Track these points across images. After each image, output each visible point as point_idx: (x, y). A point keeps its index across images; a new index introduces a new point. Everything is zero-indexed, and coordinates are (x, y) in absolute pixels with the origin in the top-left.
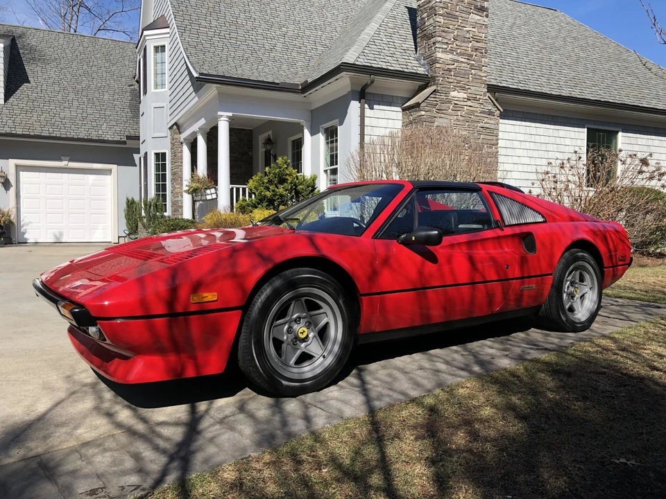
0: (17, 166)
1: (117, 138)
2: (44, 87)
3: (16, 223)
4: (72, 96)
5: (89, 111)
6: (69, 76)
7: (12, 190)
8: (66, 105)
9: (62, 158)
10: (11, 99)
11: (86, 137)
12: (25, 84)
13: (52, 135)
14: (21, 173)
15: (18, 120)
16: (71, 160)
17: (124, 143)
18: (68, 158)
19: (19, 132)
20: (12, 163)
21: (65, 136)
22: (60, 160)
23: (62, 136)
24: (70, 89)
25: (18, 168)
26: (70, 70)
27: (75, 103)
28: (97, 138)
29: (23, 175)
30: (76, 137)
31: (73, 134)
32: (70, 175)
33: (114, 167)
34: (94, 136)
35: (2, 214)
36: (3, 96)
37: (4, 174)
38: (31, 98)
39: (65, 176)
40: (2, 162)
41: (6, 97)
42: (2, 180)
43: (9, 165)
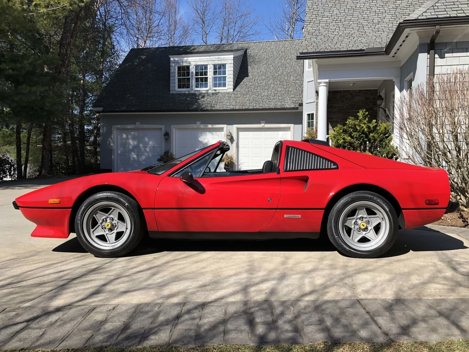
0: (238, 129)
1: (293, 106)
2: (257, 78)
3: (236, 163)
4: (271, 81)
5: (279, 89)
6: (272, 68)
7: (235, 143)
8: (267, 88)
9: (261, 121)
10: (238, 88)
11: (273, 107)
12: (246, 78)
15: (238, 101)
16: (266, 123)
17: (297, 108)
18: (264, 122)
19: (237, 108)
20: (235, 126)
21: (261, 108)
22: (260, 123)
24: (271, 77)
25: (238, 130)
26: (274, 64)
27: (272, 85)
28: (280, 107)
29: (241, 133)
30: (268, 107)
31: (266, 106)
32: (266, 132)
33: (292, 126)
34: (279, 105)
35: (229, 158)
36: (232, 87)
37: (231, 133)
38: (248, 85)
39: (263, 133)
40: (229, 126)
41: (235, 87)
42: (229, 138)
43: (233, 128)
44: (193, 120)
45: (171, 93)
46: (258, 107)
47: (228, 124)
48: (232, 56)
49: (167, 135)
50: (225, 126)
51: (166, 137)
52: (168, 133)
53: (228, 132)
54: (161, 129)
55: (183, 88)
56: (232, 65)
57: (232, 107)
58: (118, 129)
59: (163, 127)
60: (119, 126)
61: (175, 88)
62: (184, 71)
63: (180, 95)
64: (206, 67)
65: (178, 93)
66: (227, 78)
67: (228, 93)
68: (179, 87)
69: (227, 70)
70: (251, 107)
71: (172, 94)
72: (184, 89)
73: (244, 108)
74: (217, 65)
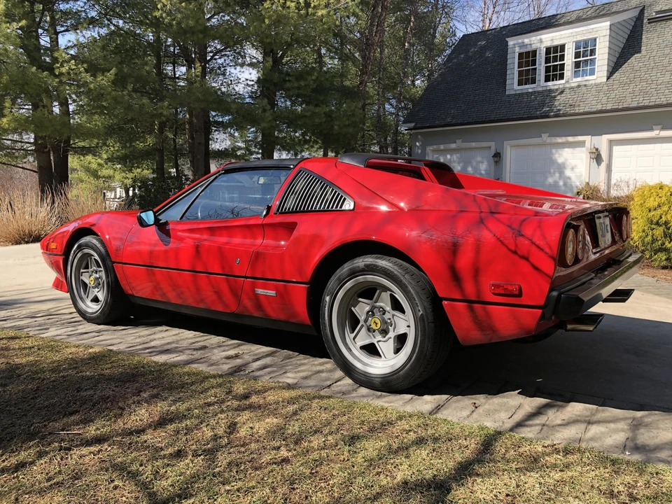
0: (611, 141)
2: (654, 53)
7: (603, 165)
9: (653, 127)
10: (617, 74)
12: (636, 55)
13: (640, 105)
14: (614, 147)
15: (613, 95)
16: (663, 129)
18: (660, 127)
19: (609, 107)
20: (605, 138)
21: (653, 104)
22: (652, 129)
23: (651, 104)
25: (612, 143)
29: (616, 149)
30: (665, 103)
32: (664, 144)
35: (591, 188)
36: (605, 74)
37: (597, 150)
38: (638, 68)
39: (658, 146)
40: (595, 138)
41: (610, 74)
42: (593, 156)
43: (602, 141)
44: (537, 131)
45: (507, 93)
46: (646, 103)
47: (593, 134)
48: (608, 23)
49: (498, 156)
50: (587, 138)
51: (496, 159)
52: (500, 153)
53: (592, 147)
54: (490, 147)
55: (526, 84)
56: (607, 38)
57: (599, 107)
58: (434, 151)
59: (492, 144)
60: (435, 147)
61: (513, 85)
62: (528, 58)
63: (521, 95)
64: (562, 47)
65: (518, 92)
66: (597, 60)
67: (597, 85)
68: (520, 83)
69: (597, 47)
70: (634, 105)
71: (509, 95)
72: (527, 86)
73: (620, 107)
74: (580, 41)
